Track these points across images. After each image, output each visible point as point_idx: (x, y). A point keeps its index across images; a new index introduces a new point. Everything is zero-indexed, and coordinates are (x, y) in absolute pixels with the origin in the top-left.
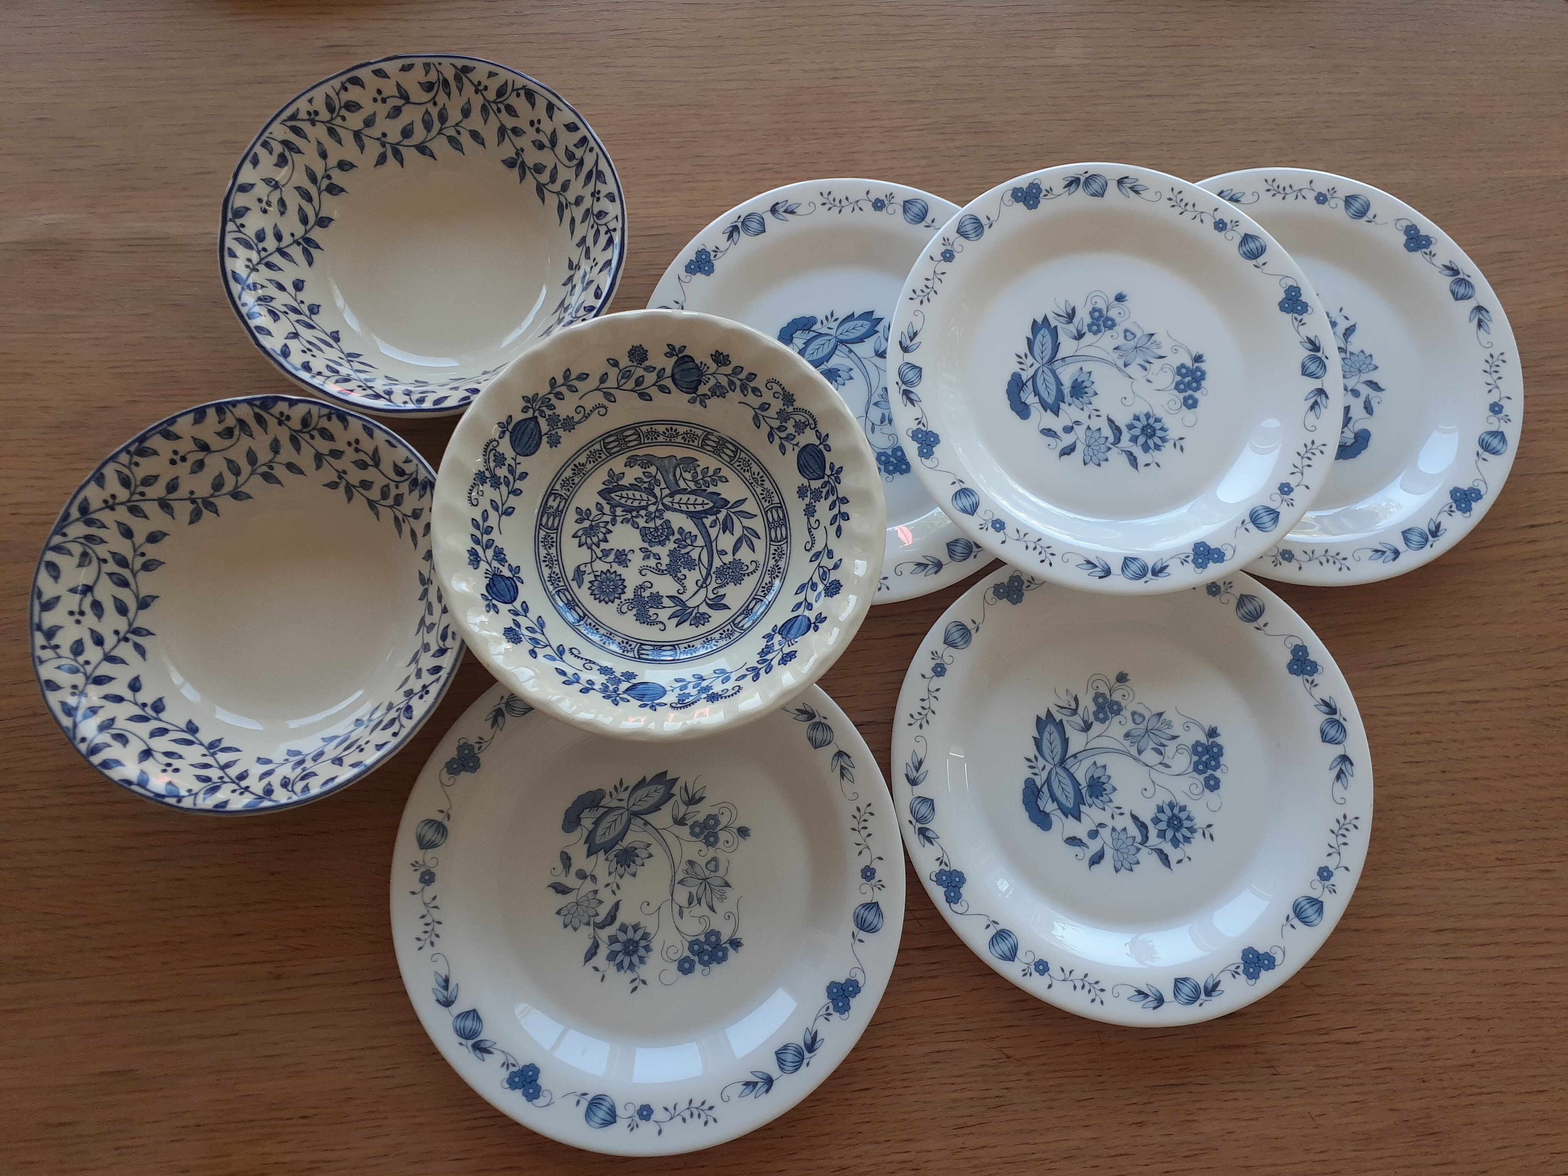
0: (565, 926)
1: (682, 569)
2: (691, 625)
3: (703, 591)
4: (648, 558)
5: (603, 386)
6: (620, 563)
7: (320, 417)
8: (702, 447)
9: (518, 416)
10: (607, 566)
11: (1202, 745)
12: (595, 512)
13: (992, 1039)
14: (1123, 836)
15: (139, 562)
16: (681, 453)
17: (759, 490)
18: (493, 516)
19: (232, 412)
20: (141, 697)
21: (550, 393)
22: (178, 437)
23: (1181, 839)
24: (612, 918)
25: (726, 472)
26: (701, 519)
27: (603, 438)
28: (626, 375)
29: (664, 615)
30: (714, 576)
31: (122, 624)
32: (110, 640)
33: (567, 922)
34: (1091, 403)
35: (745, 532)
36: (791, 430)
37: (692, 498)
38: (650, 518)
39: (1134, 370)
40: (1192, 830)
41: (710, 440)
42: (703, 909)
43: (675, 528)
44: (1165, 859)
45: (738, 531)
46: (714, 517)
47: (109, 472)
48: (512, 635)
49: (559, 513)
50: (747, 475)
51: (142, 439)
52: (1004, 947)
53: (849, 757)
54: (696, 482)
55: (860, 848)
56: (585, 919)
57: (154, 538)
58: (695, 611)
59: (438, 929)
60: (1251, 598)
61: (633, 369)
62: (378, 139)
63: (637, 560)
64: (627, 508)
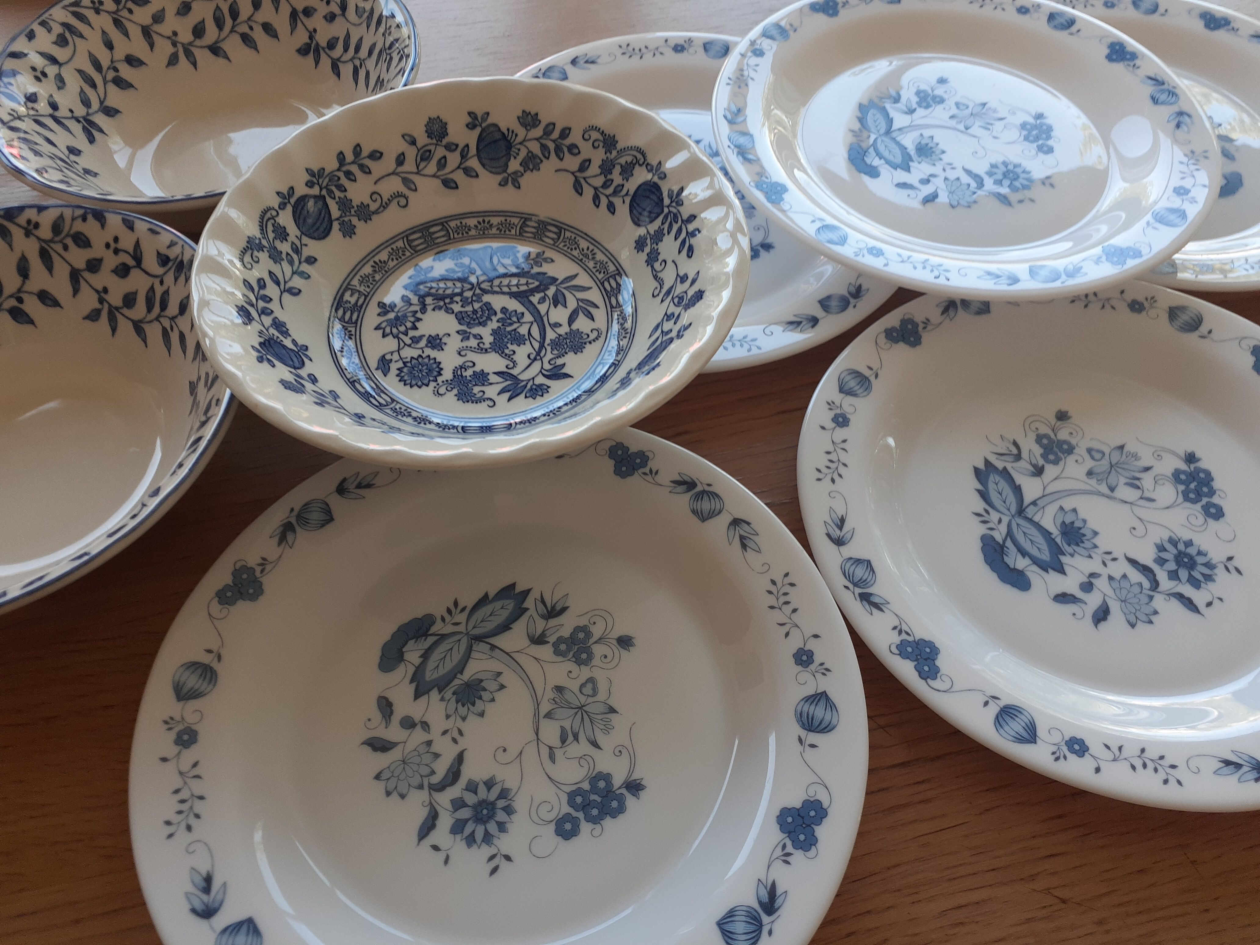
0: (388, 794)
1: (509, 345)
2: (526, 397)
3: (537, 364)
4: (468, 338)
5: (400, 169)
6: (433, 347)
7: (73, 219)
8: (521, 235)
9: (301, 190)
10: (420, 352)
11: (1184, 472)
12: (401, 304)
13: (1033, 878)
14: (1125, 584)
16: (497, 244)
17: (591, 264)
18: (272, 288)
21: (339, 170)
23: (1200, 578)
24: (454, 775)
26: (527, 297)
27: (406, 235)
28: (425, 156)
30: (549, 348)
33: (390, 788)
34: (941, 159)
35: (580, 304)
36: (618, 180)
37: (515, 281)
39: (976, 130)
40: (1209, 565)
41: (528, 226)
42: (584, 747)
43: (497, 307)
44: (1189, 604)
45: (572, 304)
46: (542, 294)
48: (291, 386)
49: (359, 308)
50: (575, 253)
52: (1016, 726)
53: (748, 523)
54: (517, 265)
55: (785, 629)
56: (416, 781)
58: (531, 383)
59: (199, 807)
60: (1183, 309)
61: (432, 148)
62: (169, 38)
63: (454, 343)
64: (439, 297)
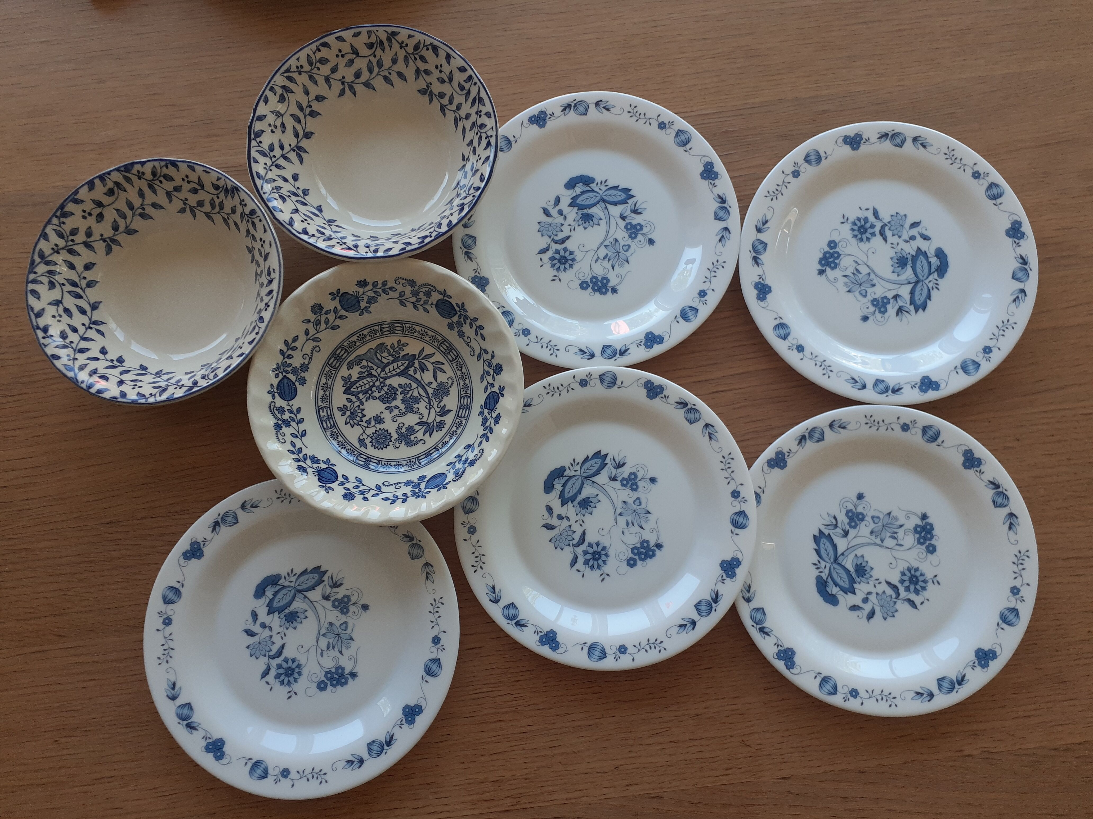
1: (413, 406)
2: (437, 431)
3: (432, 410)
4: (393, 411)
5: (309, 337)
6: (379, 423)
8: (383, 334)
9: (275, 382)
10: (374, 429)
12: (348, 405)
16: (373, 344)
17: (427, 339)
18: (298, 442)
21: (284, 358)
25: (404, 340)
26: (407, 373)
27: (327, 363)
28: (318, 323)
29: (420, 435)
30: (433, 399)
35: (434, 365)
36: (424, 298)
37: (395, 365)
38: (379, 389)
41: (384, 328)
43: (396, 386)
45: (431, 367)
46: (413, 368)
48: (349, 496)
49: (330, 417)
50: (416, 334)
54: (392, 355)
58: (435, 423)
61: (319, 317)
63: (387, 416)
64: (364, 392)
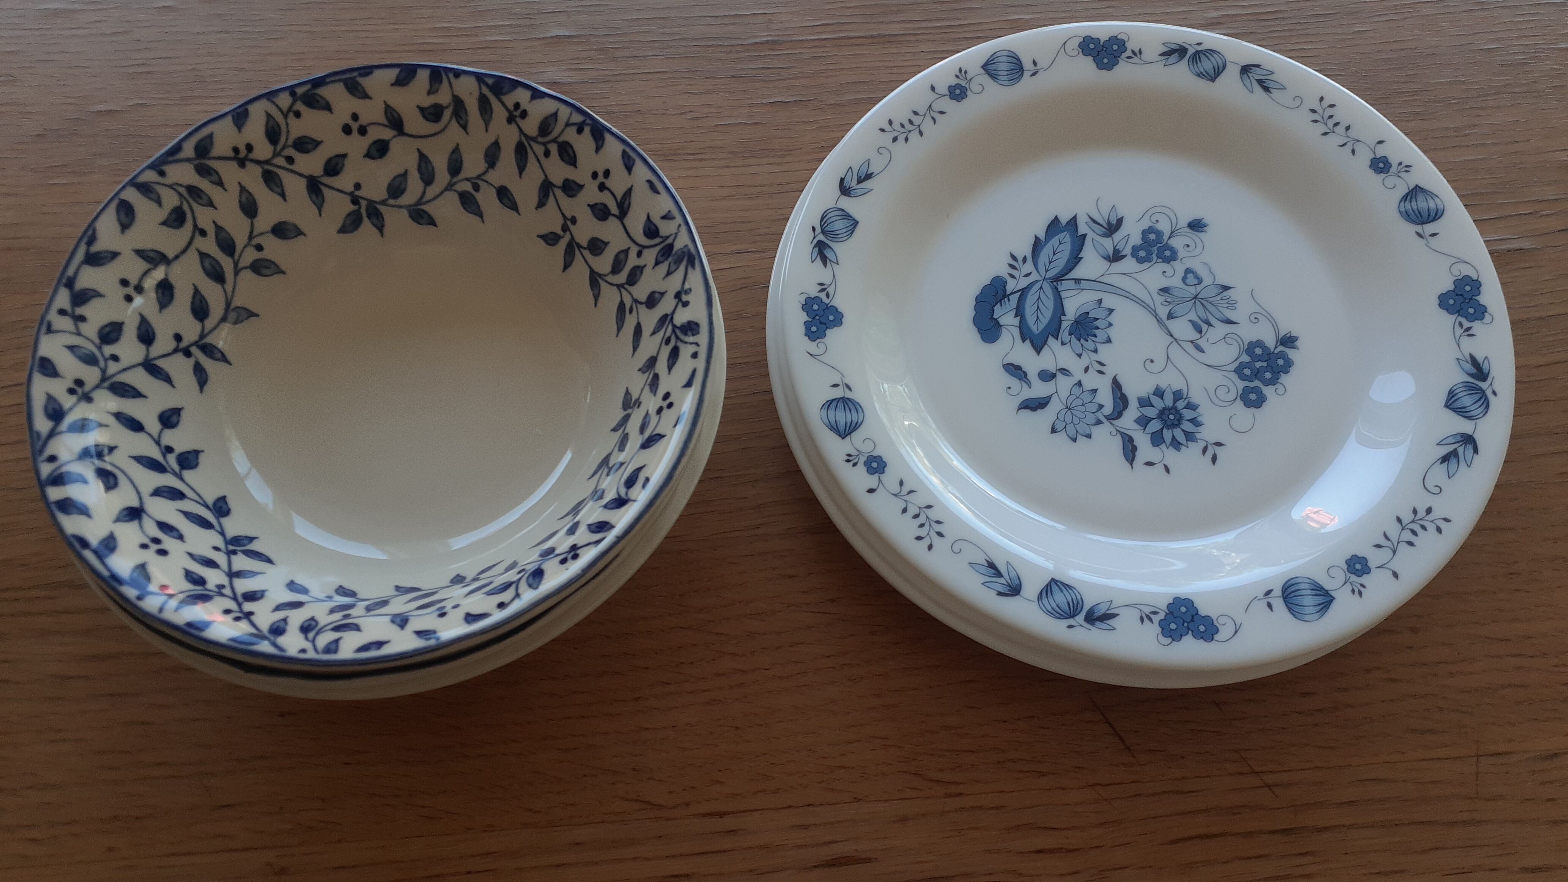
7: (568, 125)
15: (250, 256)
19: (450, 83)
20: (170, 437)
22: (366, 96)
31: (191, 331)
32: (163, 343)
47: (258, 112)
51: (318, 82)
57: (281, 231)
